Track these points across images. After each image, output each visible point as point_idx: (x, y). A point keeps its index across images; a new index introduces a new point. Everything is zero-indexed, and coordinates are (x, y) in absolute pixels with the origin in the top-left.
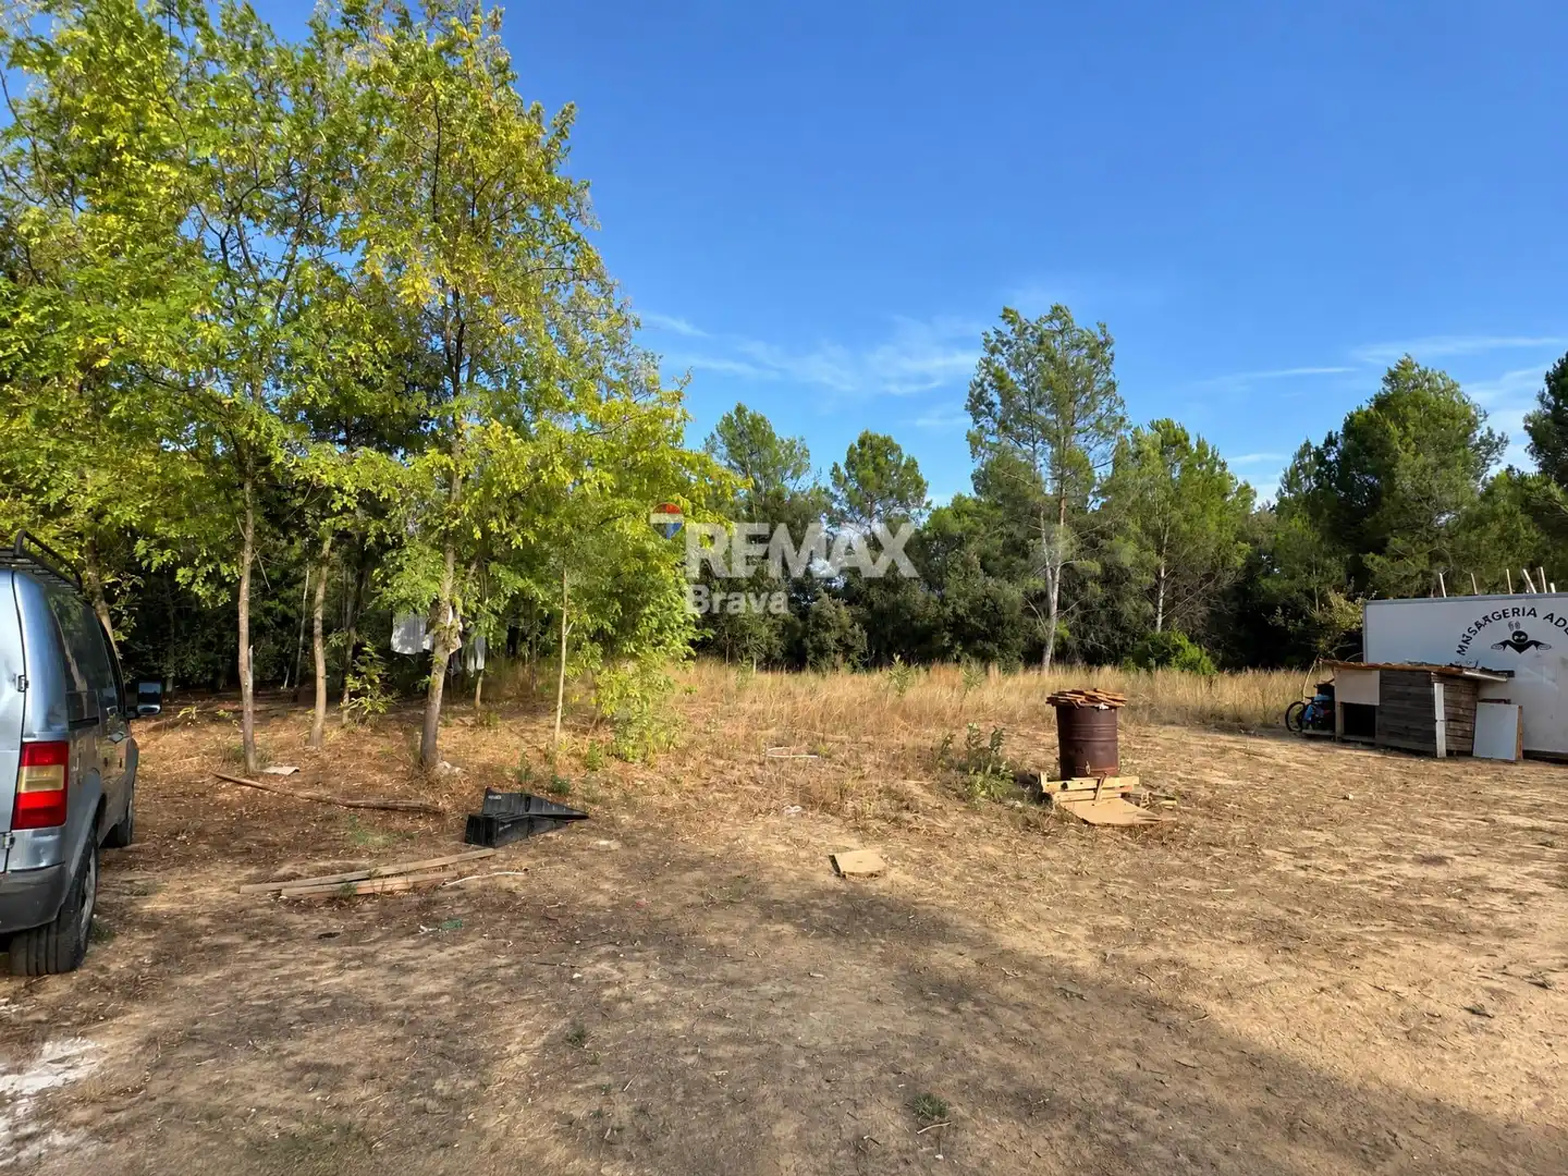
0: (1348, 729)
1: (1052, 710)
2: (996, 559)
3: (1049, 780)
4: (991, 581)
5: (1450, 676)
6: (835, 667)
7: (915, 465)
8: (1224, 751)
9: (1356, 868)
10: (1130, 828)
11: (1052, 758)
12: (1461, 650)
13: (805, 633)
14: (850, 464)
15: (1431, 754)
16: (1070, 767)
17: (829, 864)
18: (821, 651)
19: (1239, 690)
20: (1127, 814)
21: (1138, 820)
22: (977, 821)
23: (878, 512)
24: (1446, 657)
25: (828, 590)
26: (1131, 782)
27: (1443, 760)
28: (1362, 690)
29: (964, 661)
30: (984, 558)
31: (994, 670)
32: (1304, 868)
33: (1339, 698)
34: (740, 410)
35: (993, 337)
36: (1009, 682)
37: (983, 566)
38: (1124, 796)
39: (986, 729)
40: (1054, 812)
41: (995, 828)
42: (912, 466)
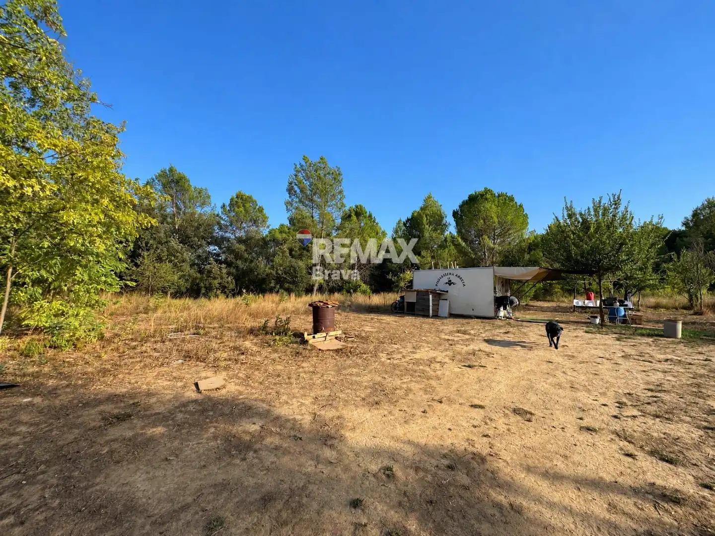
0: (408, 310)
1: (311, 308)
2: (296, 251)
3: (308, 335)
4: (293, 260)
5: (434, 292)
6: (217, 296)
7: (263, 209)
8: (372, 319)
9: (404, 357)
10: (337, 351)
11: (310, 326)
12: (436, 285)
13: (201, 279)
14: (231, 205)
15: (427, 316)
16: (316, 330)
17: (194, 388)
18: (209, 289)
19: (377, 299)
20: (338, 345)
21: (340, 347)
22: (276, 355)
23: (244, 228)
24: (433, 287)
25: (216, 261)
26: (339, 333)
27: (431, 318)
28: (411, 298)
29: (280, 293)
30: (291, 250)
31: (293, 295)
32: (389, 359)
33: (406, 300)
34: (171, 170)
35: (298, 166)
36: (299, 300)
37: (291, 254)
38: (336, 338)
39: (284, 318)
40: (309, 348)
41: (283, 357)
42: (261, 210)
